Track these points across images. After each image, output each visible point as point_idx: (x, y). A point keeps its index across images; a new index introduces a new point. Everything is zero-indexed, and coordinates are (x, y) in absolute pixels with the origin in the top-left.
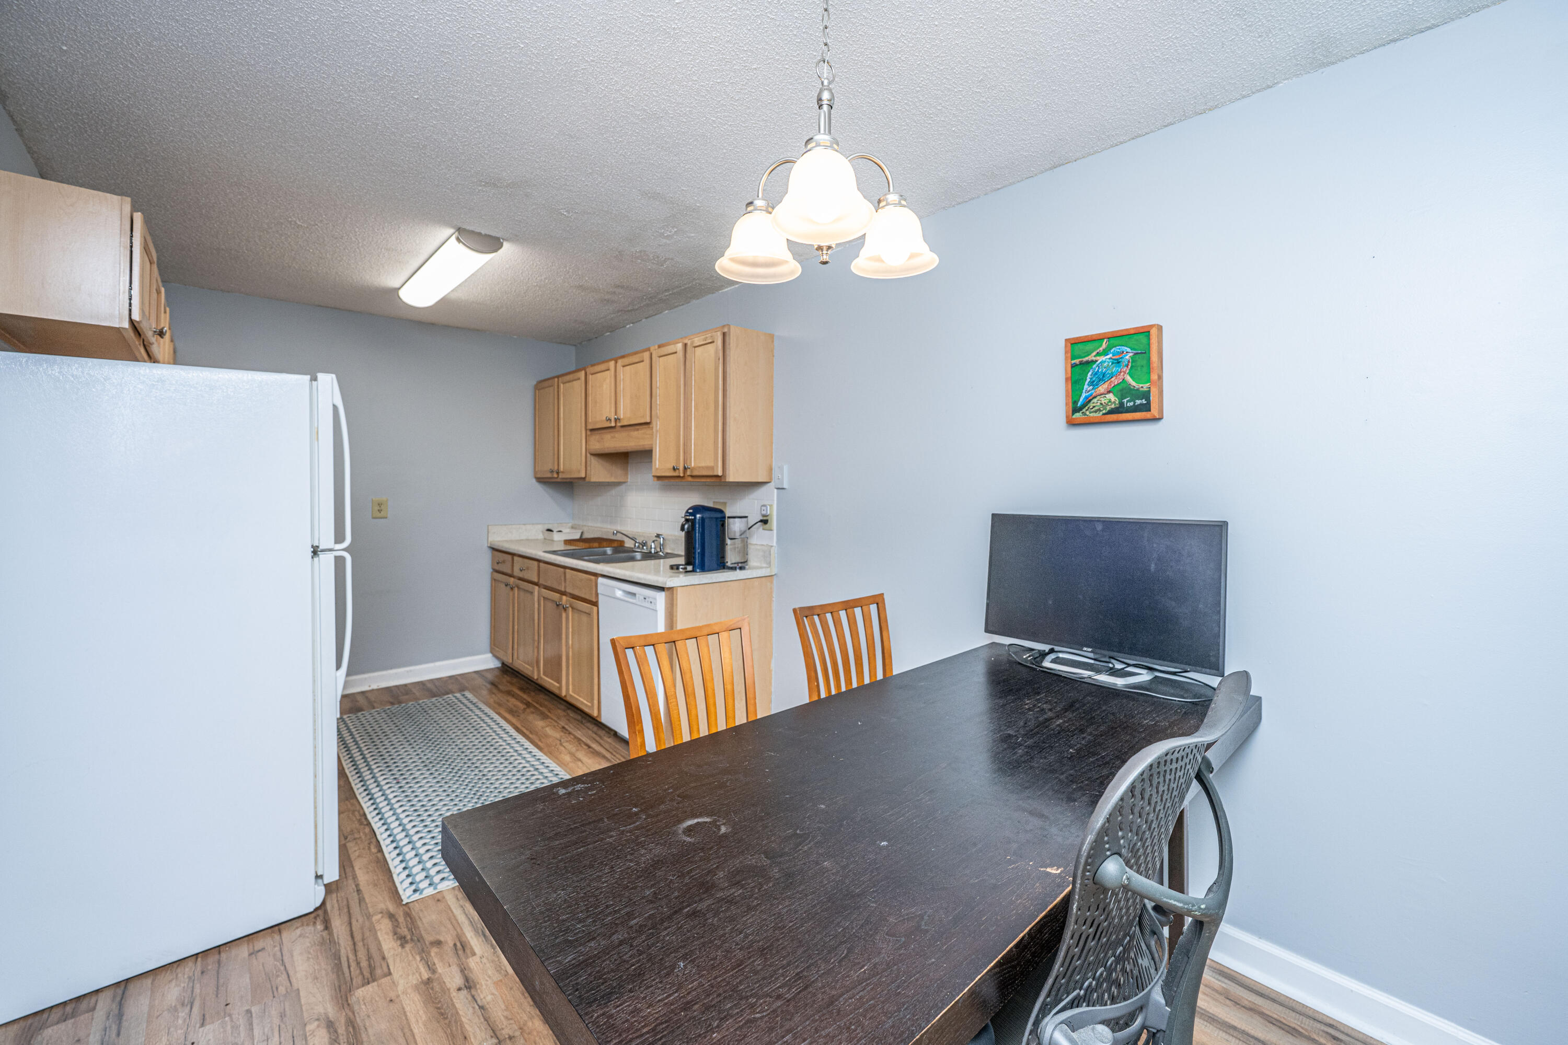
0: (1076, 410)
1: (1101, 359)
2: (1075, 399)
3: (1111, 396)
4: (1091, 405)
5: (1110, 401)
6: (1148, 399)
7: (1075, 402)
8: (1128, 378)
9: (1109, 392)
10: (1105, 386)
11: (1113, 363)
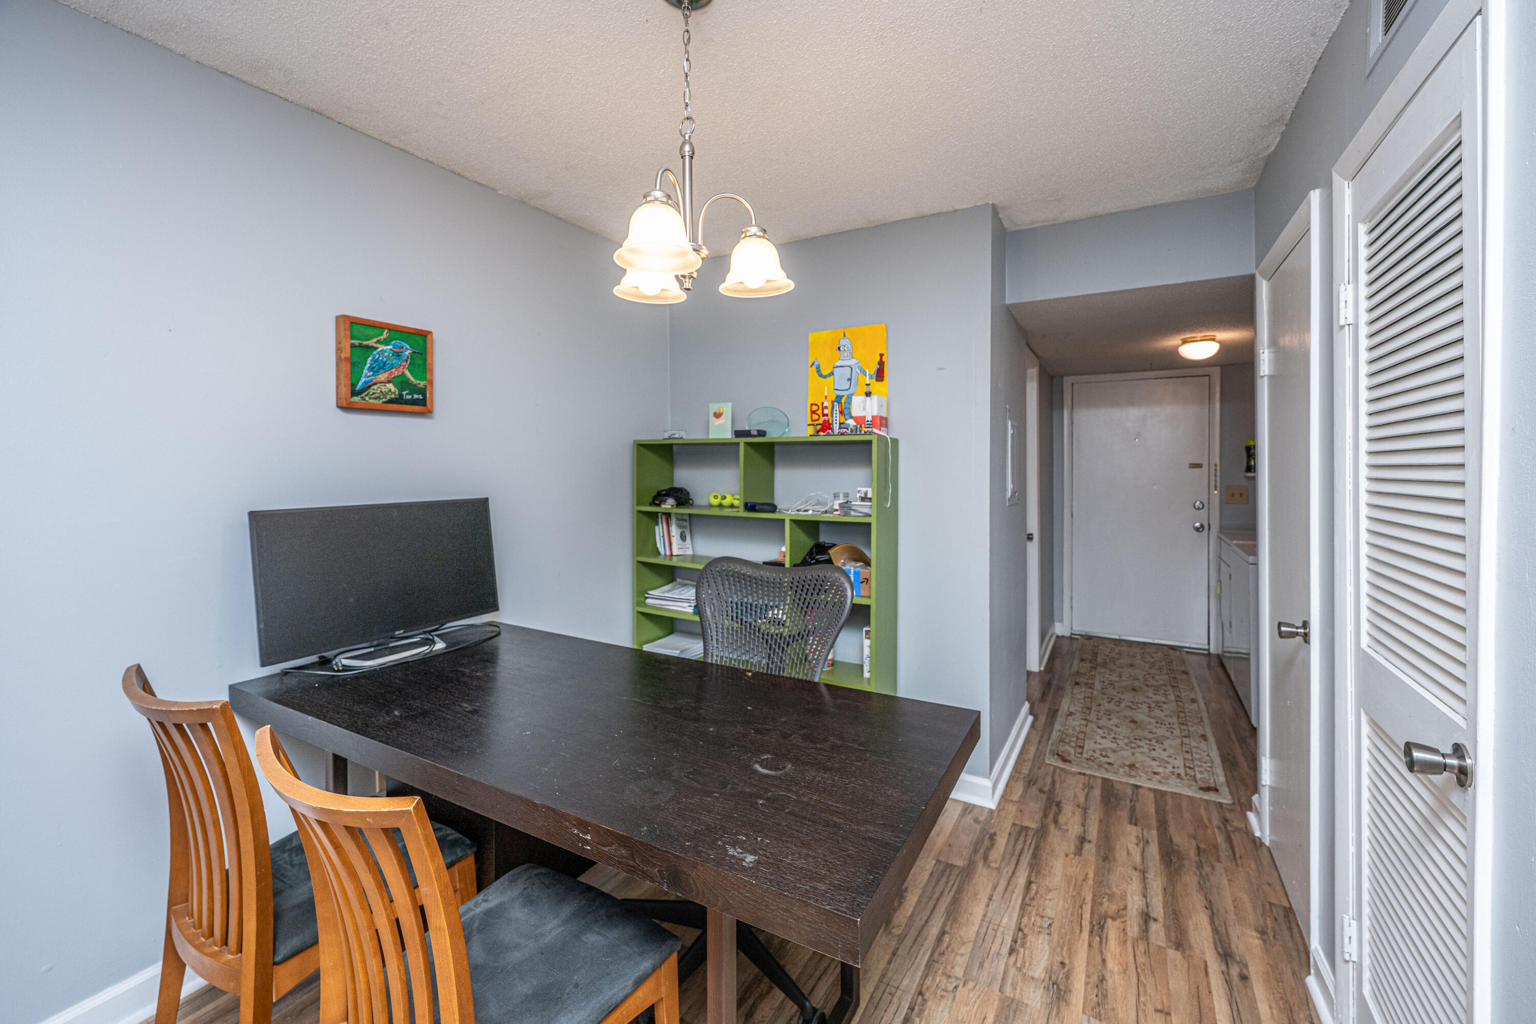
0: (354, 393)
1: (381, 348)
2: (354, 381)
3: (390, 386)
4: (371, 391)
5: (390, 391)
6: (424, 395)
7: (353, 385)
8: (407, 373)
9: (389, 382)
10: (386, 375)
11: (393, 355)
